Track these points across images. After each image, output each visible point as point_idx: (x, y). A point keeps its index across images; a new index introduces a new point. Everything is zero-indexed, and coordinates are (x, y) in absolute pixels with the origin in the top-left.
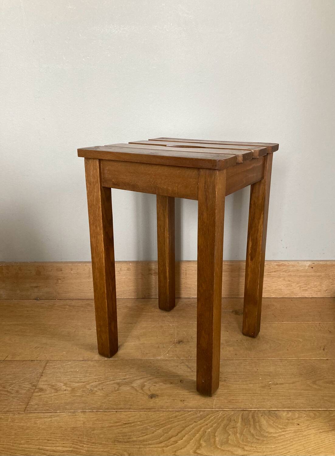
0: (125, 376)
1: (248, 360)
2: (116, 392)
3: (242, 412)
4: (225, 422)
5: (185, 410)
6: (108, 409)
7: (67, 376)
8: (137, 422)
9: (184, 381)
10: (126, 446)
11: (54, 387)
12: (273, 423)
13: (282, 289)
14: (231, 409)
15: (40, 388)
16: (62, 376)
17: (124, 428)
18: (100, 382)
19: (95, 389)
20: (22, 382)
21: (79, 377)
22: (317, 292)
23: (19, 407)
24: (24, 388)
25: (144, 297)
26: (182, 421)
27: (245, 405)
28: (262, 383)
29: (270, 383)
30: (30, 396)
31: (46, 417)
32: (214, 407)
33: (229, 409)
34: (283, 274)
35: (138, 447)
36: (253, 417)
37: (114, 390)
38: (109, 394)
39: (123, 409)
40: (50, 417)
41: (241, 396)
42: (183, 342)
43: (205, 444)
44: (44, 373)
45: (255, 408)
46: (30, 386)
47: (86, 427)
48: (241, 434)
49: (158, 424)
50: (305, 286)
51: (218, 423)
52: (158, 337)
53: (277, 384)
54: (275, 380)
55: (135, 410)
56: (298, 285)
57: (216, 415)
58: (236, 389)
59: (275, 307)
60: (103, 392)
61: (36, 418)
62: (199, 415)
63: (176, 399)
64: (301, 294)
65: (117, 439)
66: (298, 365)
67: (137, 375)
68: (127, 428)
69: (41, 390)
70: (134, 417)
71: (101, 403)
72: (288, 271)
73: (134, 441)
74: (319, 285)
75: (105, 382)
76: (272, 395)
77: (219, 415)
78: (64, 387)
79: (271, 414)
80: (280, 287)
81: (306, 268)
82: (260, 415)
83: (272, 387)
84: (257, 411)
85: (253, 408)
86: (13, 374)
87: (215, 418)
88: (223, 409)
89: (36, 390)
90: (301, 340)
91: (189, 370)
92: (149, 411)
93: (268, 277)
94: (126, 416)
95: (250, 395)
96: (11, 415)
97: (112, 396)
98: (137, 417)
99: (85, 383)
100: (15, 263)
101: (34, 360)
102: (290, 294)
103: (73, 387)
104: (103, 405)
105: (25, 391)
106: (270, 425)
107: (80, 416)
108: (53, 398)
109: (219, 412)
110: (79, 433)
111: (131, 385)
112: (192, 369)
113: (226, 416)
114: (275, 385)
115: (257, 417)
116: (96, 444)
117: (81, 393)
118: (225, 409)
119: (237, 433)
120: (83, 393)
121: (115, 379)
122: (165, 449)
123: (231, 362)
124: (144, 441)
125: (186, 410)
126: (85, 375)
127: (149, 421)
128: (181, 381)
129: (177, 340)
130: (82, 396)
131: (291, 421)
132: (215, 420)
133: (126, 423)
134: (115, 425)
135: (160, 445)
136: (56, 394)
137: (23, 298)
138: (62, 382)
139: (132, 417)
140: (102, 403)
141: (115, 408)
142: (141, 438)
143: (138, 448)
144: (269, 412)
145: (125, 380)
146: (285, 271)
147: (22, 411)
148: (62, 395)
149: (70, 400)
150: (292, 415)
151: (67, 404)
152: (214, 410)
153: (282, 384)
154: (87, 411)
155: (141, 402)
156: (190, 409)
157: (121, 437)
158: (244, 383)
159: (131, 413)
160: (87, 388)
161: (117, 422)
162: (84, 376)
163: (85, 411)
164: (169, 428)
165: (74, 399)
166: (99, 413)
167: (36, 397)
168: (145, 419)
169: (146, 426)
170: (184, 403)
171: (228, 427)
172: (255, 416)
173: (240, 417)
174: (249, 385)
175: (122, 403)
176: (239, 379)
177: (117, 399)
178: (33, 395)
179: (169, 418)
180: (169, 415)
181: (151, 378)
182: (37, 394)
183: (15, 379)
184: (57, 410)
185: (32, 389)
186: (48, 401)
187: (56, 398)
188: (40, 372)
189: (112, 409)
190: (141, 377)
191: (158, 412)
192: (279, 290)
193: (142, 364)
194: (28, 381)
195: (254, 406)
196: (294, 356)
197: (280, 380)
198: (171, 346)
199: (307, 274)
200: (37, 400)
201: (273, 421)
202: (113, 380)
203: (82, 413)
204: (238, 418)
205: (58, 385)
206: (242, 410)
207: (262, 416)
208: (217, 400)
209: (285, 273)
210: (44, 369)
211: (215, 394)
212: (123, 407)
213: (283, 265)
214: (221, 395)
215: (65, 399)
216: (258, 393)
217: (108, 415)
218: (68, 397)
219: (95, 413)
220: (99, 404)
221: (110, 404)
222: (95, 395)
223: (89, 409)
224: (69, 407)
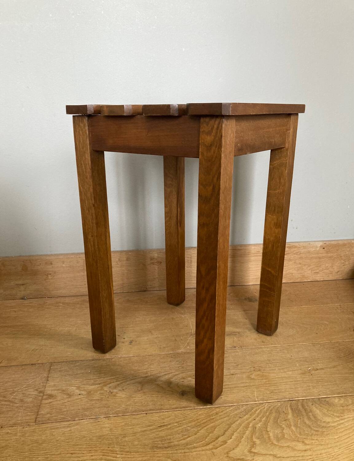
1: (278, 347)
2: (140, 392)
3: (290, 402)
4: (274, 415)
5: (225, 405)
6: (135, 411)
7: (79, 379)
8: (173, 423)
10: (168, 452)
11: (66, 392)
12: (327, 411)
13: (293, 273)
14: (277, 400)
15: (49, 394)
16: (72, 379)
17: (160, 431)
18: (119, 382)
19: (115, 391)
20: (24, 389)
22: (328, 274)
23: (28, 418)
24: (29, 396)
25: (145, 290)
26: (225, 417)
27: (290, 395)
28: (301, 369)
29: (309, 369)
30: (39, 404)
31: (63, 427)
32: (256, 399)
33: (273, 400)
34: (294, 257)
35: (183, 451)
36: (303, 406)
39: (153, 410)
40: (68, 427)
41: (283, 385)
43: (259, 442)
44: (50, 377)
45: (302, 397)
46: (36, 393)
47: (115, 434)
48: (296, 426)
49: (199, 424)
50: (317, 268)
51: (267, 417)
52: (172, 329)
53: (317, 370)
54: (313, 365)
55: (168, 411)
56: (309, 268)
57: (261, 408)
58: (276, 378)
60: (125, 393)
61: (51, 429)
62: (242, 409)
64: (313, 277)
65: (155, 445)
66: (333, 348)
67: (160, 371)
68: (164, 431)
69: (51, 396)
70: (168, 418)
71: (126, 405)
72: (299, 253)
73: (175, 445)
74: (330, 267)
75: (125, 382)
76: (315, 381)
77: (264, 408)
78: (77, 391)
79: (322, 402)
80: (291, 270)
81: (318, 249)
82: (310, 404)
83: (313, 373)
84: (305, 400)
85: (300, 397)
86: (11, 381)
87: (261, 411)
88: (267, 400)
89: (45, 397)
90: (327, 323)
92: (184, 410)
94: (159, 418)
95: (292, 383)
96: (19, 428)
97: (137, 397)
98: (171, 418)
99: (101, 385)
101: (35, 364)
102: (301, 277)
103: (88, 390)
104: (129, 407)
105: (31, 399)
106: (324, 413)
107: (104, 422)
108: (66, 404)
109: (264, 404)
110: (108, 442)
111: (155, 383)
113: (273, 408)
114: (316, 371)
115: (308, 406)
116: (131, 452)
117: (99, 396)
118: (269, 400)
119: (291, 426)
120: (102, 396)
122: (214, 451)
123: (261, 350)
124: (187, 444)
125: (227, 405)
126: (99, 376)
127: (186, 421)
129: (194, 331)
130: (101, 400)
131: (345, 408)
132: (262, 414)
133: (161, 426)
134: (149, 429)
135: (208, 447)
136: (70, 399)
137: (8, 298)
138: (74, 386)
139: (166, 418)
141: (143, 410)
142: (184, 442)
143: (182, 453)
144: (319, 400)
145: (148, 378)
146: (296, 254)
147: (33, 422)
148: (78, 400)
149: (88, 405)
150: (345, 401)
151: (85, 409)
152: (257, 402)
153: (322, 369)
154: (111, 416)
155: (173, 401)
156: (231, 404)
157: (160, 442)
159: (164, 413)
160: (105, 390)
161: (149, 426)
163: (108, 416)
164: (212, 427)
165: (93, 404)
166: (127, 417)
167: (47, 405)
168: (182, 419)
169: (185, 428)
171: (279, 420)
172: (305, 405)
174: (287, 373)
175: (151, 404)
176: (275, 368)
177: (144, 400)
178: (42, 402)
179: (210, 416)
180: (209, 413)
181: (177, 373)
182: (47, 401)
183: (16, 386)
184: (75, 418)
185: (40, 396)
186: (62, 408)
187: (71, 405)
188: (45, 377)
189: (140, 411)
190: (165, 373)
191: (195, 410)
192: (290, 275)
193: (161, 359)
194: (32, 387)
195: (300, 395)
196: (325, 339)
197: (319, 365)
198: (190, 338)
199: (319, 255)
200: (48, 408)
201: (326, 409)
202: (134, 379)
203: (106, 418)
204: (288, 409)
205: (70, 389)
206: (289, 400)
207: (312, 405)
208: (258, 391)
209: (296, 255)
210: (49, 373)
211: (254, 385)
212: (153, 408)
213: (293, 247)
214: (260, 386)
215: (82, 405)
216: (301, 381)
217: (138, 418)
218: (85, 402)
219: (121, 418)
220: (123, 407)
221: (136, 405)
222: (117, 397)
223: (113, 414)
224: (89, 413)
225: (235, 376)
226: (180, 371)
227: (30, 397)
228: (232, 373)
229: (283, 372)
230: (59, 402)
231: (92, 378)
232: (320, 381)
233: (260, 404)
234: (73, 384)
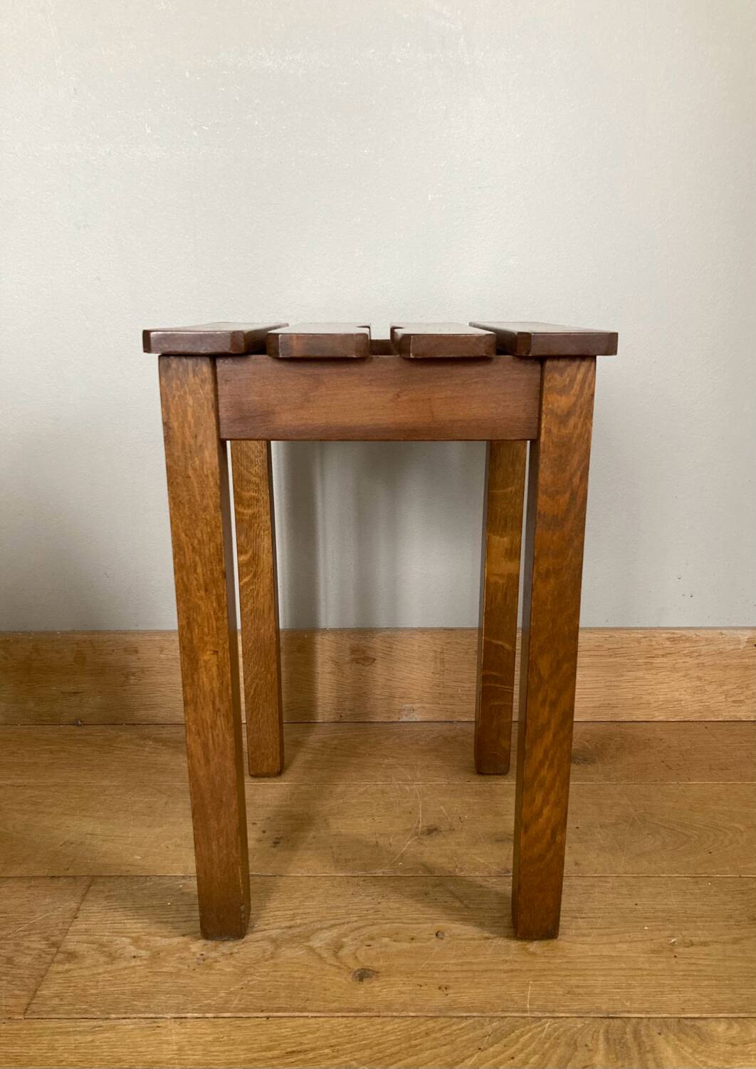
0: (291, 920)
1: (610, 880)
2: (267, 963)
3: (607, 1022)
4: (560, 1051)
5: (451, 1014)
6: (245, 1009)
7: (143, 919)
8: (322, 1048)
9: (446, 935)
11: (106, 949)
12: (691, 1054)
13: (681, 701)
14: (577, 1012)
15: (69, 951)
16: (127, 920)
17: (287, 1064)
19: (213, 955)
20: (21, 934)
21: (171, 923)
23: (12, 1001)
24: (27, 952)
25: (337, 720)
26: (444, 1045)
27: (611, 1003)
28: (652, 940)
29: (673, 941)
30: (43, 973)
31: (80, 1032)
32: (528, 1006)
33: (568, 1012)
34: (684, 662)
36: (636, 1033)
37: (263, 957)
38: (249, 967)
39: (285, 1010)
40: (89, 1032)
41: (598, 976)
42: (440, 831)
44: (83, 910)
45: (640, 1012)
46: (42, 945)
47: (187, 1062)
49: (380, 1055)
50: (740, 691)
51: (543, 1054)
52: (376, 818)
53: (692, 945)
54: (684, 933)
55: (318, 1015)
56: (720, 690)
57: (535, 1031)
58: (587, 957)
59: (666, 744)
60: (234, 962)
61: (53, 1034)
62: (488, 1029)
63: (426, 984)
64: (729, 712)
66: (743, 893)
67: (323, 917)
68: (296, 1065)
69: (72, 956)
70: (314, 1033)
71: (228, 993)
72: (696, 654)
76: (681, 973)
77: (542, 1031)
78: (132, 948)
79: (684, 1027)
80: (678, 693)
81: (741, 647)
83: (679, 953)
84: (645, 1021)
85: (634, 1012)
86: (1, 913)
87: (532, 1037)
88: (554, 1011)
89: (60, 957)
90: (742, 828)
91: (458, 904)
92: (355, 1017)
93: (646, 670)
94: (294, 1030)
95: (623, 973)
97: (258, 974)
98: (322, 1033)
99: (186, 938)
100: (23, 633)
101: (59, 877)
102: (702, 711)
103: (156, 947)
104: (233, 998)
105: (28, 959)
106: (684, 1058)
107: (171, 1030)
108: (100, 978)
109: (544, 1020)
111: (306, 944)
112: (466, 902)
113: (564, 1032)
114: (688, 947)
115: (648, 1036)
117: (175, 965)
118: (558, 1012)
120: (181, 966)
121: (266, 927)
125: (454, 1014)
126: (187, 917)
127: (353, 1045)
128: (437, 935)
129: (423, 827)
130: (178, 974)
131: (740, 1048)
132: (533, 1045)
133: (294, 1052)
134: (263, 1056)
136: (110, 968)
137: (42, 720)
138: (127, 935)
139: (309, 1032)
140: (231, 993)
141: (263, 1009)
144: (679, 1022)
145: (290, 932)
146: (689, 655)
147: (19, 1014)
148: (126, 971)
149: (147, 984)
150: (741, 1030)
151: (137, 995)
152: (528, 1014)
153: (705, 944)
154: (189, 1015)
155: (335, 992)
156: (466, 1012)
158: (606, 940)
159: (307, 1021)
160: (192, 950)
161: (269, 1049)
162: (184, 920)
163: (183, 1015)
165: (157, 982)
166: (222, 1021)
167: (58, 976)
168: (345, 1040)
169: (346, 1062)
170: (447, 995)
171: (569, 1064)
172: (643, 1032)
173: (601, 1037)
174: (617, 946)
175: (283, 994)
176: (591, 930)
177: (270, 983)
178: (50, 969)
179: (409, 1038)
180: (410, 1030)
181: (360, 925)
182: (60, 968)
183: (5, 926)
184: (109, 1013)
185: (48, 954)
186: (89, 986)
187: (109, 980)
188: (71, 909)
189: (255, 1011)
190: (332, 922)
191: (380, 1020)
192: (676, 703)
193: (334, 886)
194: (38, 931)
195: (636, 1006)
196: (728, 868)
197: (700, 932)
198: (409, 843)
199: (744, 660)
200: (59, 983)
201: (691, 1047)
202: (261, 931)
203: (176, 1020)
204: (597, 1040)
205: (117, 942)
206: (606, 1016)
207: (660, 1034)
208: (536, 985)
209: (688, 659)
210: (83, 900)
211: (531, 970)
212: (286, 1004)
213: (683, 640)
214: (545, 973)
215: (133, 983)
216: (645, 970)
217: (246, 1028)
218: (141, 977)
219: (211, 1022)
220: (221, 997)
221: (251, 995)
222: (213, 972)
223: (194, 1010)
224: (142, 1004)
225: (492, 942)
226: (367, 919)
227: (28, 954)
229: (607, 943)
230: (86, 973)
231: (170, 920)
232: (693, 976)
233: (533, 1019)
234: (126, 930)
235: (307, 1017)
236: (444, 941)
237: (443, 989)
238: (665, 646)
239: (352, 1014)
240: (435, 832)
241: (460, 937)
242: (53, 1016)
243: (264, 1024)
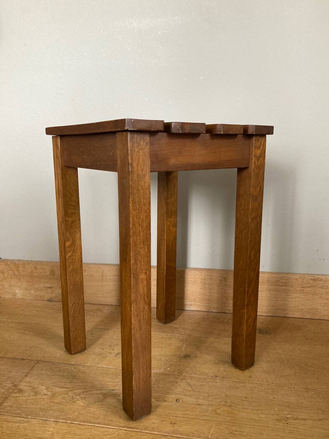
1: (264, 385)
2: (99, 404)
5: (173, 435)
6: (84, 421)
7: (53, 380)
9: (181, 401)
11: (35, 390)
15: (20, 389)
16: (47, 379)
18: (85, 390)
19: (77, 397)
20: (4, 380)
21: (64, 382)
24: (4, 387)
28: (277, 415)
29: (288, 416)
30: (7, 396)
31: (14, 422)
32: (210, 437)
34: (320, 291)
37: (98, 401)
38: (91, 404)
39: (101, 424)
40: (18, 422)
41: (248, 428)
42: (191, 357)
44: (30, 373)
46: (10, 385)
52: (163, 349)
53: (297, 419)
54: (295, 413)
55: (114, 428)
58: (244, 418)
59: (308, 329)
60: (85, 402)
61: (4, 421)
63: (165, 421)
69: (21, 391)
70: (110, 435)
71: (79, 414)
72: (326, 287)
75: (91, 391)
76: (288, 431)
78: (45, 391)
80: (317, 306)
83: (290, 422)
89: (16, 391)
91: (189, 388)
92: (130, 431)
93: (301, 293)
94: (101, 433)
95: (260, 428)
97: (93, 407)
99: (68, 389)
100: (31, 261)
101: (25, 359)
103: (55, 392)
104: (80, 416)
105: (3, 391)
107: (51, 426)
108: (29, 401)
111: (118, 398)
112: (194, 388)
114: (295, 420)
117: (61, 400)
121: (103, 389)
123: (243, 385)
125: (175, 436)
126: (71, 381)
128: (176, 400)
129: (183, 354)
130: (60, 403)
136: (34, 397)
137: (37, 298)
138: (45, 385)
139: (108, 435)
141: (92, 422)
146: (322, 287)
148: (40, 400)
149: (47, 406)
151: (42, 410)
153: (305, 420)
154: (60, 421)
156: (180, 435)
158: (255, 412)
159: (109, 430)
160: (69, 394)
162: (69, 382)
163: (58, 421)
165: (51, 406)
166: (73, 425)
167: (13, 398)
170: (174, 427)
174: (260, 415)
175: (102, 417)
176: (249, 407)
177: (97, 412)
178: (11, 395)
182: (15, 395)
184: (28, 416)
185: (12, 389)
186: (24, 404)
187: (32, 402)
188: (26, 372)
189: (88, 422)
191: (140, 434)
192: (315, 310)
194: (10, 380)
197: (302, 414)
198: (175, 360)
200: (12, 401)
202: (100, 390)
203: (54, 422)
205: (40, 388)
208: (216, 428)
210: (31, 370)
211: (215, 421)
212: (102, 421)
213: (319, 280)
214: (222, 423)
215: (42, 405)
216: (271, 427)
217: (82, 429)
218: (45, 403)
219: (68, 424)
220: (76, 415)
221: (88, 416)
222: (75, 404)
223: (63, 419)
224: (43, 414)
225: (200, 407)
228: (199, 403)
229: (255, 414)
230: (24, 398)
232: (294, 433)
234: (45, 383)
235: (110, 428)
236: (179, 404)
237: (173, 424)
238: (310, 282)
239: (129, 429)
240: (188, 357)
241: (187, 403)
242: (7, 414)
243: (90, 428)
